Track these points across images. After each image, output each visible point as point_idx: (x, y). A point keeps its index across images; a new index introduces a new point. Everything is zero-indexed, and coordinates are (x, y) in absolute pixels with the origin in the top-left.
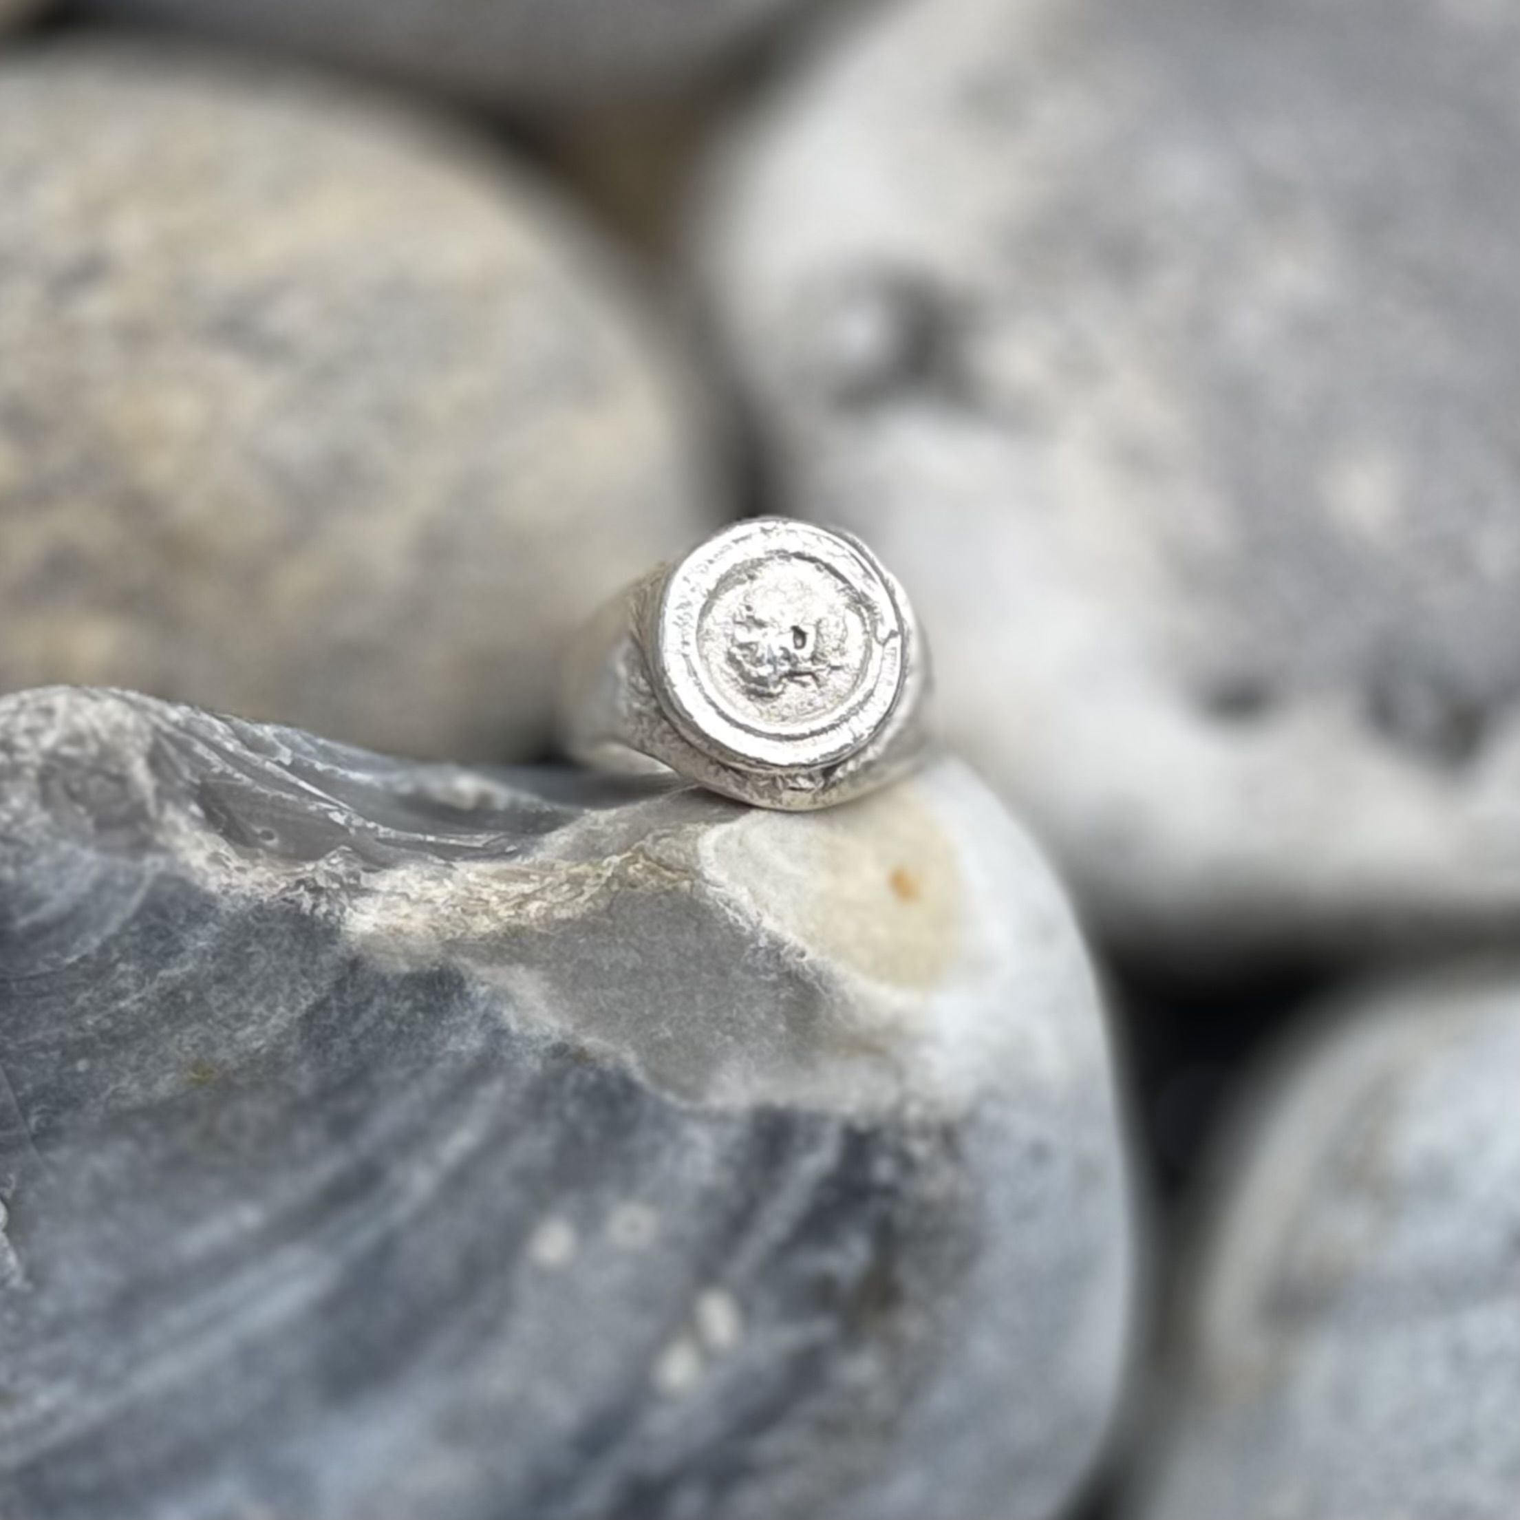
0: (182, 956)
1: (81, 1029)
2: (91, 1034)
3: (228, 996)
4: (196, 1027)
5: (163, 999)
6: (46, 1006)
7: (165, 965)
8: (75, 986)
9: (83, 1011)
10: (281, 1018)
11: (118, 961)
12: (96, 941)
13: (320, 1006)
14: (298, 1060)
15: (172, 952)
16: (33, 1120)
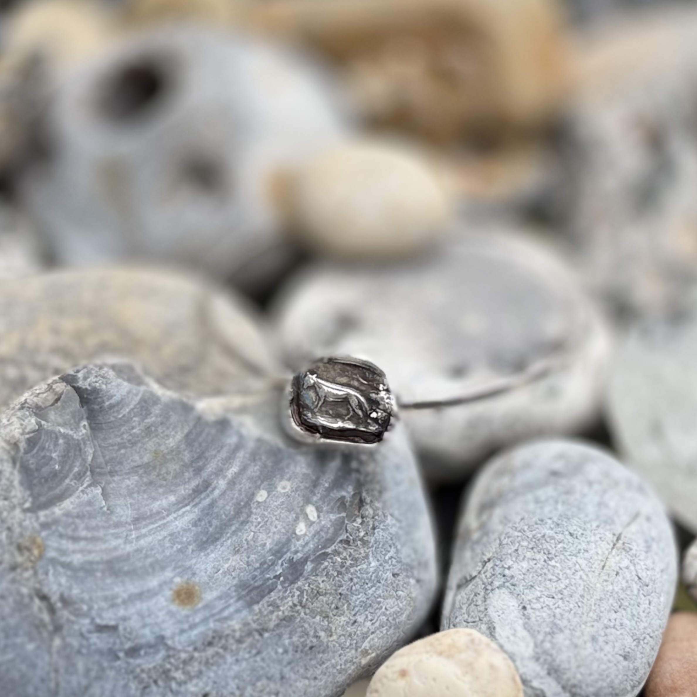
0: (152, 415)
1: (122, 439)
2: (125, 441)
3: (164, 429)
4: (155, 439)
5: (146, 429)
6: (113, 432)
7: (146, 418)
8: (121, 425)
9: (123, 433)
10: (179, 436)
11: (134, 417)
12: (127, 410)
13: (190, 433)
14: (184, 450)
15: (148, 414)
16: (109, 468)
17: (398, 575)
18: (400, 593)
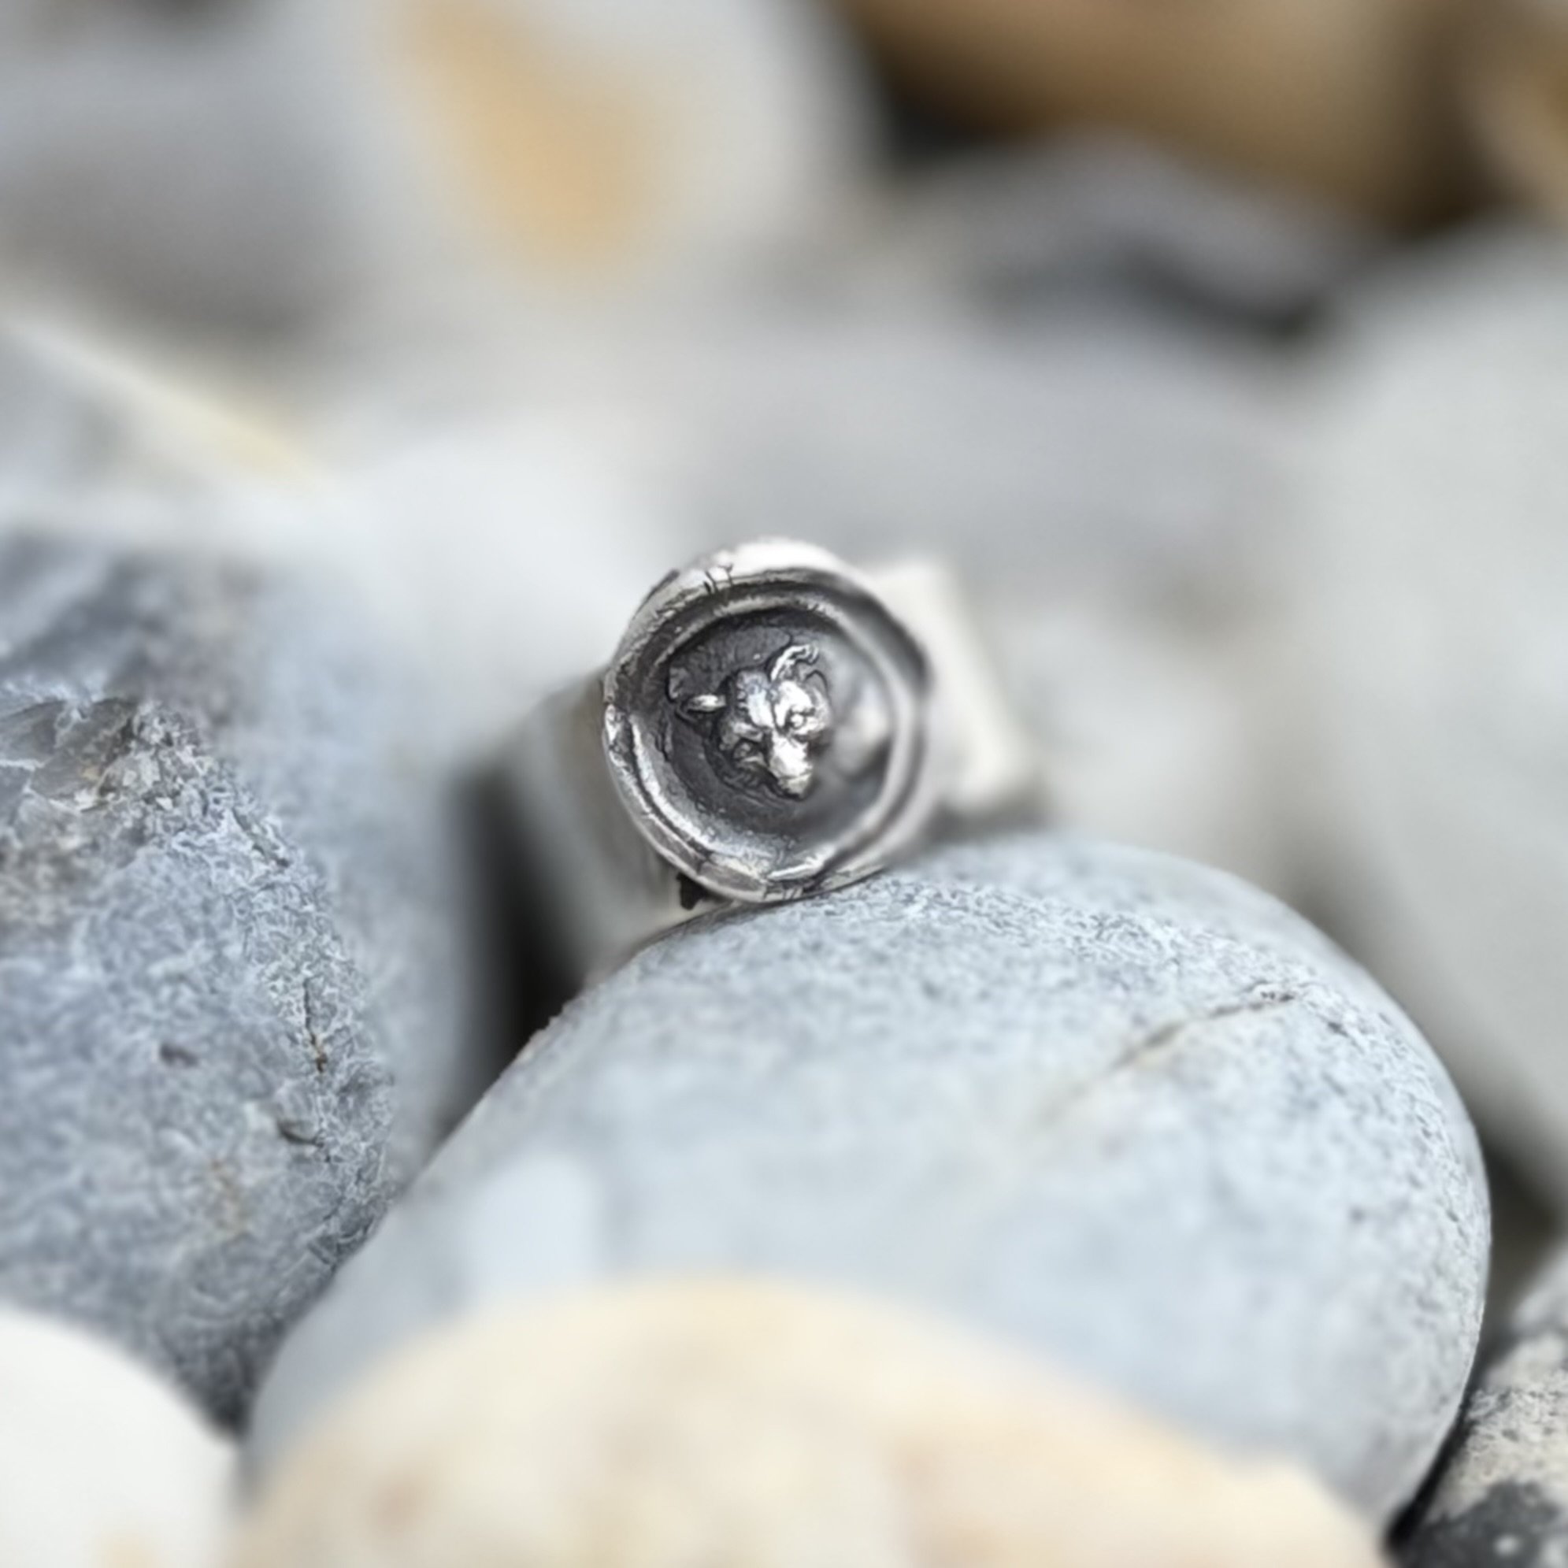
17: (189, 1060)
18: (178, 1139)
